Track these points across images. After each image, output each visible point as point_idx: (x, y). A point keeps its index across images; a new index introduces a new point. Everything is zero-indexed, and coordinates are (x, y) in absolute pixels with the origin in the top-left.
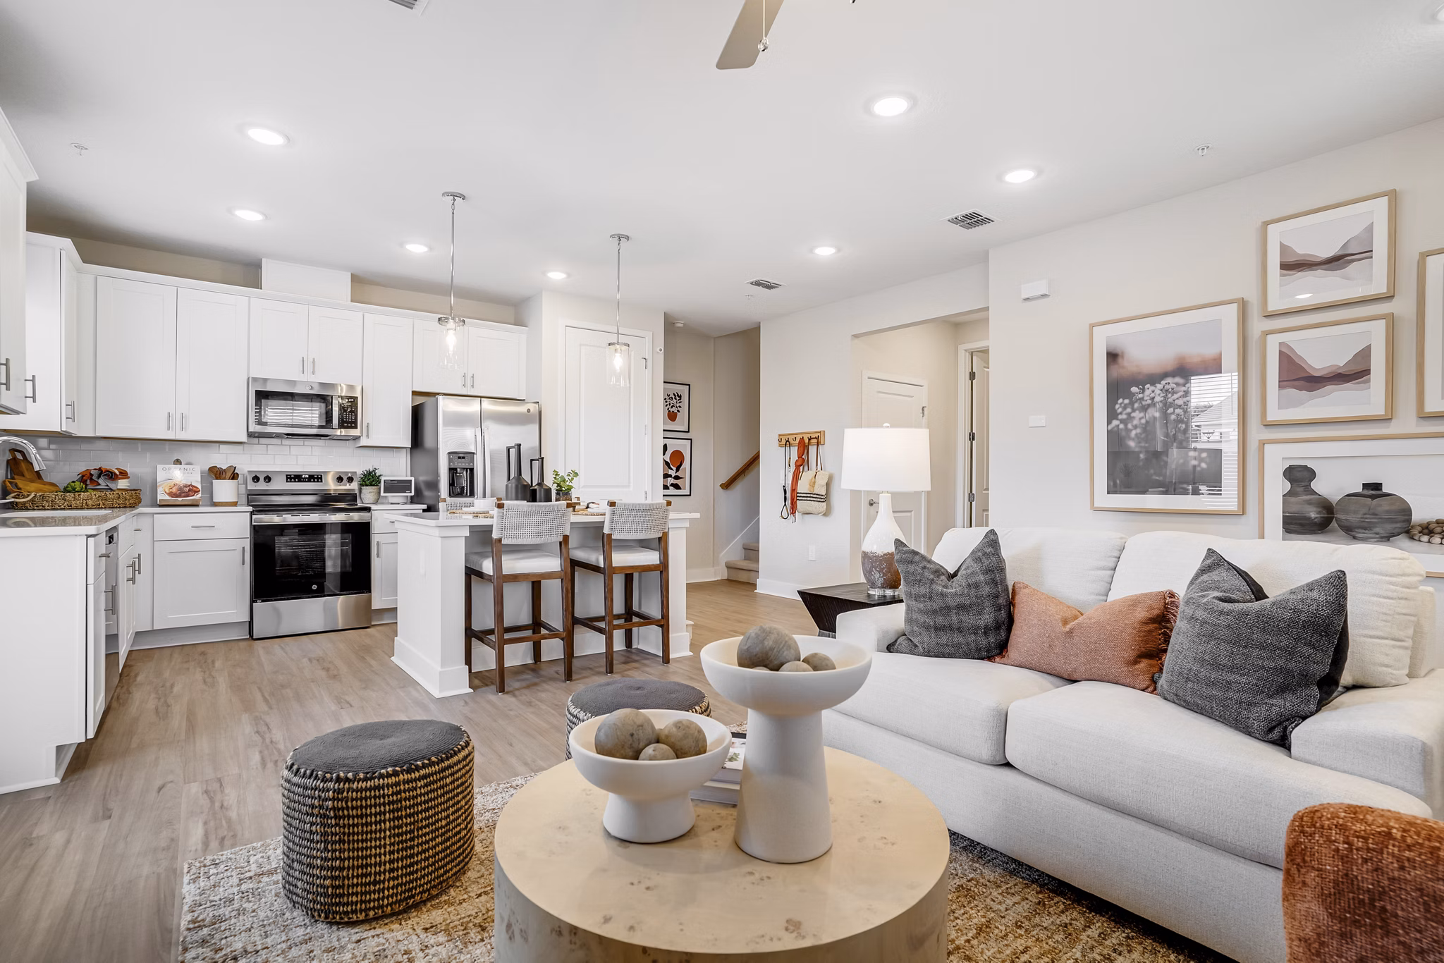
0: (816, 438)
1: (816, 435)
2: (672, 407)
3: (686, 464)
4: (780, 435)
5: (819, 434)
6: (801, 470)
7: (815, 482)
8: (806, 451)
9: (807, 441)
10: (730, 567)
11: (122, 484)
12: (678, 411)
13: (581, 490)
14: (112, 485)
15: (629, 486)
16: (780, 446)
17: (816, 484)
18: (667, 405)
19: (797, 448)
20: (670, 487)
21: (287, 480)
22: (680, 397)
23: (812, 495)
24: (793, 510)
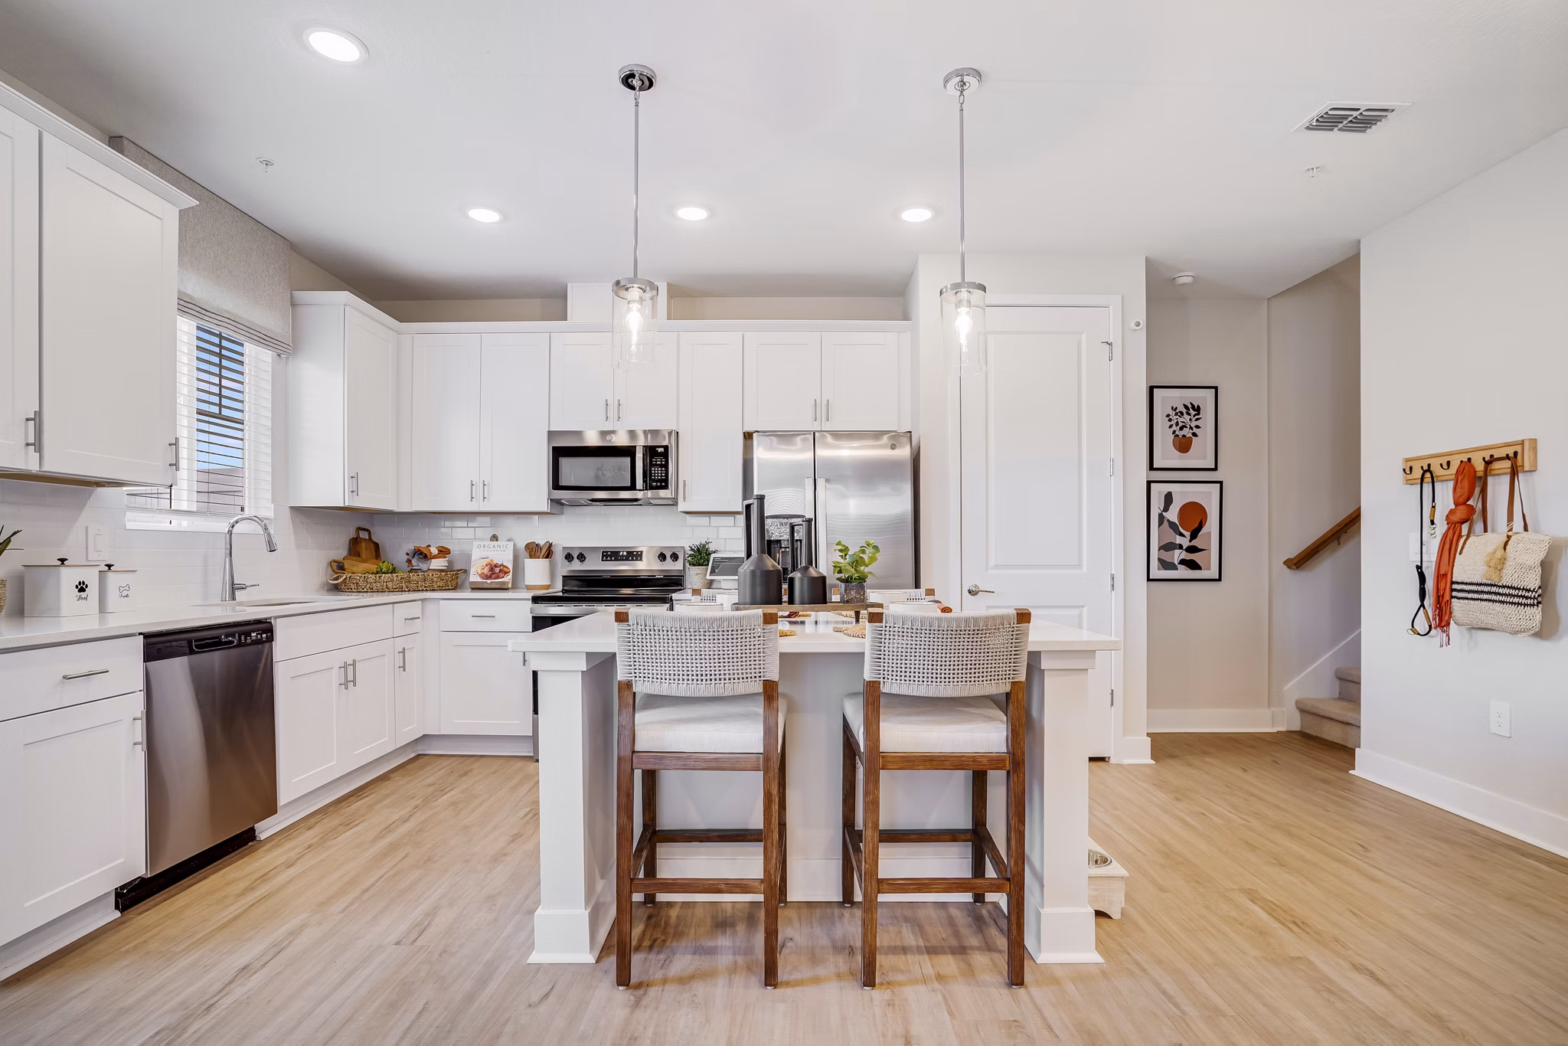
0: (1508, 457)
1: (1510, 451)
2: (1181, 429)
3: (1212, 526)
4: (1407, 460)
5: (1518, 448)
6: (1465, 531)
7: (1503, 561)
8: (1477, 490)
9: (1479, 466)
10: (1304, 710)
11: (437, 564)
12: (1195, 435)
13: (990, 572)
14: (424, 566)
15: (1079, 566)
16: (1409, 482)
17: (1508, 563)
18: (1171, 426)
19: (1451, 484)
20: (1180, 566)
21: (602, 558)
22: (1198, 410)
23: (1494, 589)
24: (1442, 619)
